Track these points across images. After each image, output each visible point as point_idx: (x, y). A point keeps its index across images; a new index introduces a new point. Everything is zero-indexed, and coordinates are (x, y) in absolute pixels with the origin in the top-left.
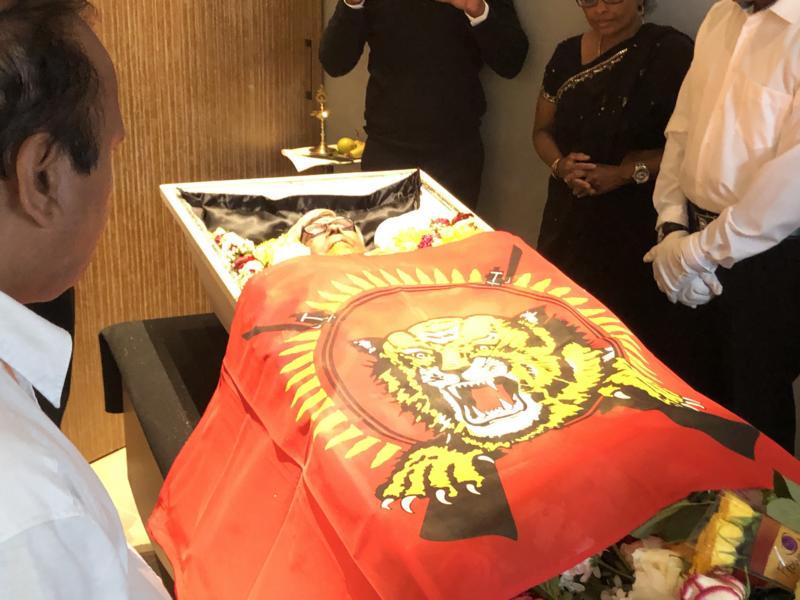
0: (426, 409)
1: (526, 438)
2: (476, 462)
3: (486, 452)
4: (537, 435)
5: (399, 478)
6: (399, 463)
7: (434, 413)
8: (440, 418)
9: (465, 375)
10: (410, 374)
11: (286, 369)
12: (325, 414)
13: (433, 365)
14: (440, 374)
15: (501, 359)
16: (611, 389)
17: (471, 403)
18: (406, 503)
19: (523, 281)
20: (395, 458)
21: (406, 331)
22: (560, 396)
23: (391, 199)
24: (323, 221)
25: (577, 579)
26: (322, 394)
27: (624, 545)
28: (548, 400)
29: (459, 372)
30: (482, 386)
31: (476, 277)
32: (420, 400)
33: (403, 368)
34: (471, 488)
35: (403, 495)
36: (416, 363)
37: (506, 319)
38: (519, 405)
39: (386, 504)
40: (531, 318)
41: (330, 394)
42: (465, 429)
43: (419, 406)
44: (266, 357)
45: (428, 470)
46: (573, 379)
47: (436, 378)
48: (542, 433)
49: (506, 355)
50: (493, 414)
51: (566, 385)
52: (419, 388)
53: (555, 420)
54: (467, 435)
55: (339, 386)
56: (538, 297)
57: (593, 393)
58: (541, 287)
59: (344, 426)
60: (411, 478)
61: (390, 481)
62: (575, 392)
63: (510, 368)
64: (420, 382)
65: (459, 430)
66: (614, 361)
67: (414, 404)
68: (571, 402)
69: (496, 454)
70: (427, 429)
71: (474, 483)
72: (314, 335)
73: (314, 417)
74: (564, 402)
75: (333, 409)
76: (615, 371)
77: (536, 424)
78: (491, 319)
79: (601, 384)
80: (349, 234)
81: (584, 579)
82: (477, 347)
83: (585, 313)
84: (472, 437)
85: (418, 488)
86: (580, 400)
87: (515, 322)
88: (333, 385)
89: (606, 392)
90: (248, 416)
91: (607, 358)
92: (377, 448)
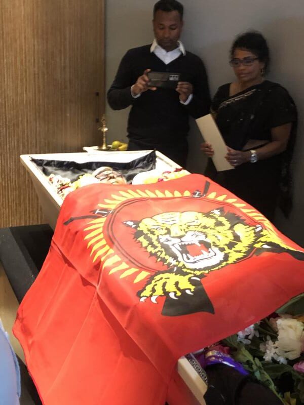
0: (163, 255)
1: (217, 268)
2: (190, 280)
3: (195, 276)
4: (222, 267)
5: (149, 288)
6: (149, 281)
7: (167, 257)
8: (170, 260)
9: (183, 239)
10: (154, 238)
11: (87, 237)
12: (108, 257)
13: (166, 234)
14: (170, 239)
15: (202, 232)
16: (260, 244)
17: (187, 252)
18: (153, 299)
19: (212, 196)
20: (146, 278)
21: (151, 218)
22: (233, 249)
23: (141, 165)
24: (106, 173)
25: (247, 337)
26: (107, 247)
27: (272, 319)
28: (227, 251)
29: (180, 237)
30: (192, 244)
31: (187, 194)
32: (159, 251)
33: (150, 235)
34: (188, 292)
35: (151, 296)
36: (157, 232)
37: (204, 214)
38: (212, 254)
39: (142, 300)
40: (217, 213)
41: (111, 247)
42: (184, 265)
43: (159, 253)
44: (76, 233)
45: (164, 284)
46: (240, 241)
47: (168, 240)
48: (225, 266)
49: (204, 230)
50: (198, 258)
51: (236, 244)
52: (159, 245)
53: (231, 260)
54: (185, 267)
55: (116, 243)
56: (219, 203)
57: (251, 247)
58: (221, 198)
59: (119, 263)
60: (156, 287)
61: (144, 289)
62: (242, 246)
63: (206, 237)
64: (159, 242)
65: (180, 265)
66: (261, 231)
67: (156, 253)
68: (240, 252)
69: (201, 276)
70: (163, 265)
71: (190, 289)
72: (103, 220)
73: (102, 259)
74: (237, 251)
75: (113, 255)
76: (262, 236)
77: (221, 262)
78: (196, 213)
79: (255, 242)
80: (120, 179)
81: (250, 337)
82: (189, 226)
83: (245, 211)
84: (188, 269)
85: (159, 292)
86: (244, 250)
87: (208, 215)
88: (113, 243)
89: (257, 246)
90: (66, 265)
91: (257, 230)
92: (136, 274)
